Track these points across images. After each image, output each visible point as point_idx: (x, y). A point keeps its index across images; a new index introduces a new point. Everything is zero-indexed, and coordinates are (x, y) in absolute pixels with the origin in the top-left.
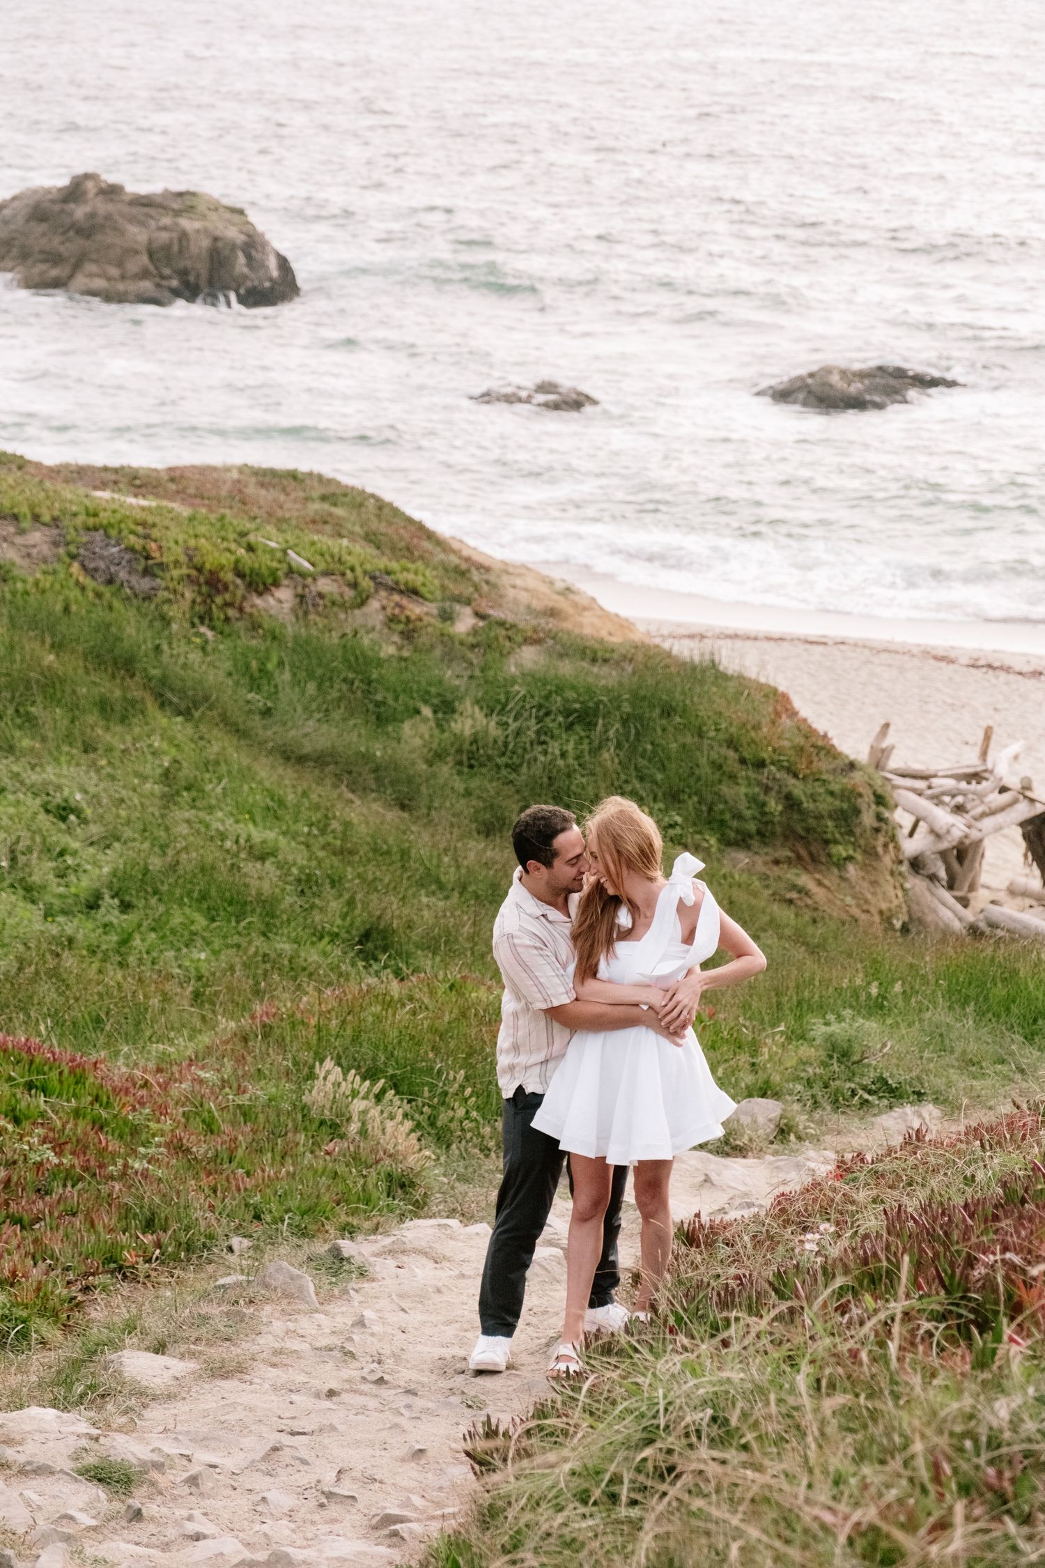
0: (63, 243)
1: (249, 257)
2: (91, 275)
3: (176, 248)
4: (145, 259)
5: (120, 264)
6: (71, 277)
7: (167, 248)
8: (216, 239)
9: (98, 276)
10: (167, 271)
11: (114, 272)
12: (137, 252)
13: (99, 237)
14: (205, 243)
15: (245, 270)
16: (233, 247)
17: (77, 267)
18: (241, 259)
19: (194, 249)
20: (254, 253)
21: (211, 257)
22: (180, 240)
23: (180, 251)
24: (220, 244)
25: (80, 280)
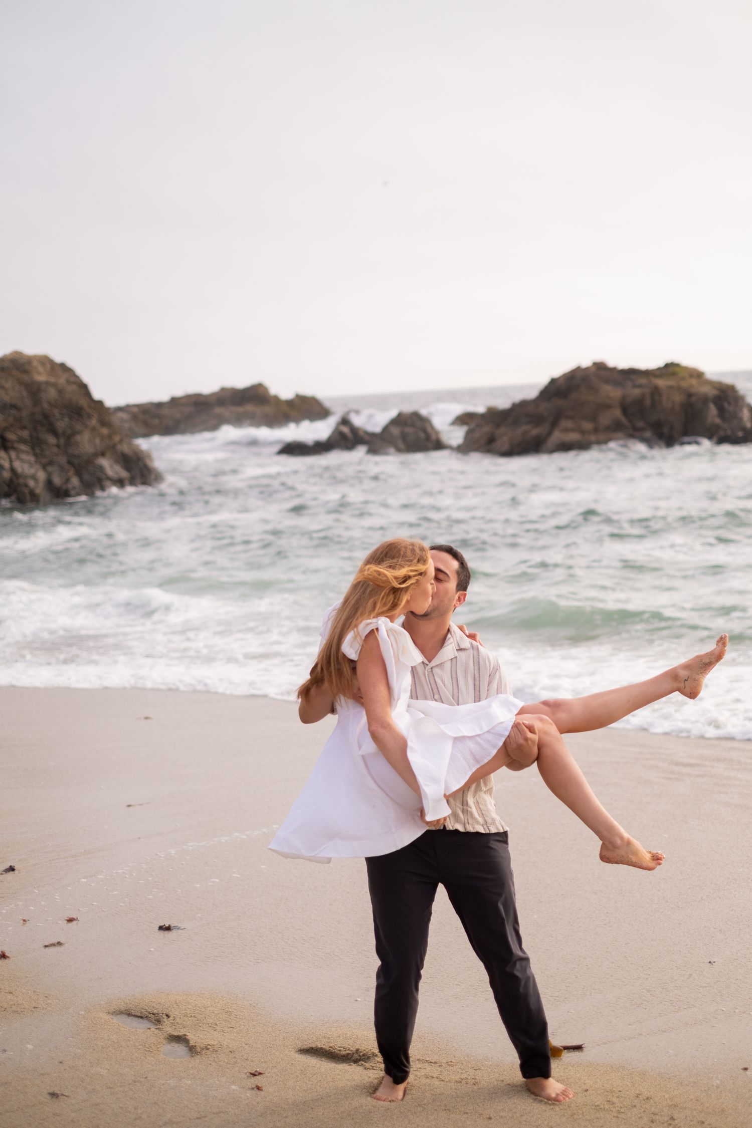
1: (722, 411)
2: (566, 430)
3: (648, 402)
4: (617, 413)
5: (593, 418)
6: (549, 433)
8: (690, 395)
9: (572, 430)
10: (640, 424)
11: (588, 426)
12: (608, 407)
14: (679, 398)
15: (718, 421)
16: (705, 400)
17: (554, 424)
18: (713, 410)
19: (667, 404)
20: (726, 405)
21: (685, 410)
22: (652, 395)
23: (653, 404)
24: (693, 399)
25: (557, 436)
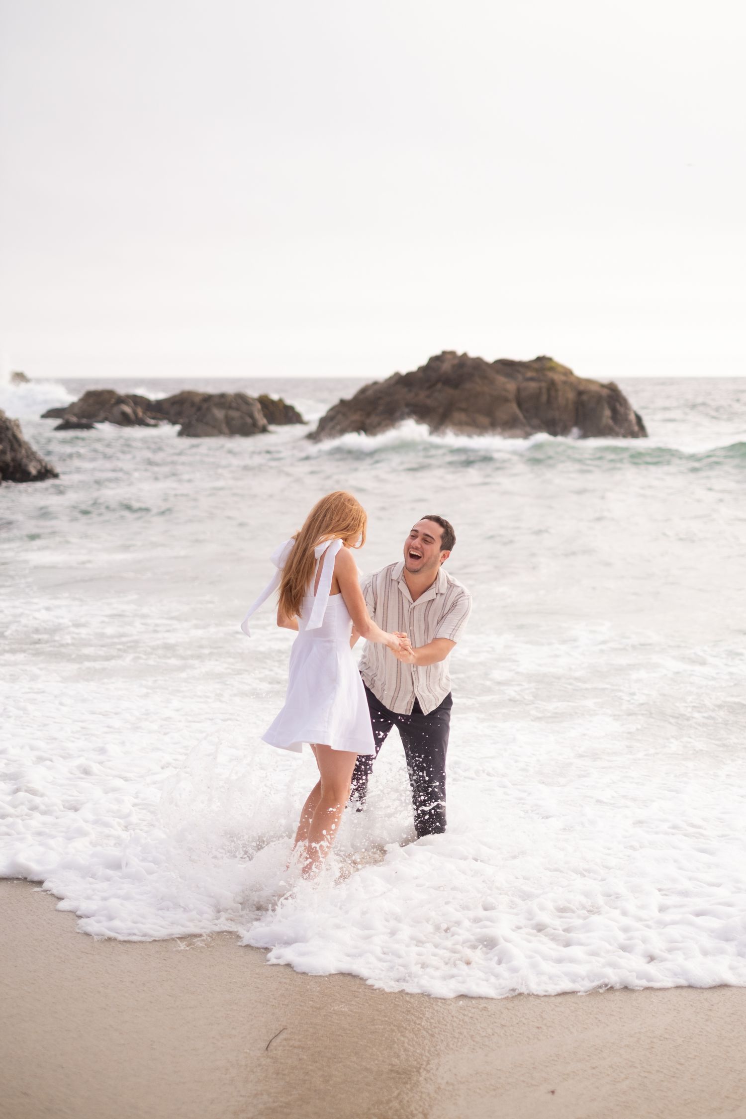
0: (428, 397)
1: (614, 411)
3: (544, 398)
4: (514, 407)
7: (537, 396)
8: (580, 393)
10: (535, 422)
12: (506, 400)
13: (468, 386)
14: (571, 395)
15: (610, 422)
16: (599, 399)
18: (607, 413)
19: (561, 401)
20: (618, 406)
21: (577, 410)
22: (549, 390)
23: (549, 402)
24: (585, 398)
